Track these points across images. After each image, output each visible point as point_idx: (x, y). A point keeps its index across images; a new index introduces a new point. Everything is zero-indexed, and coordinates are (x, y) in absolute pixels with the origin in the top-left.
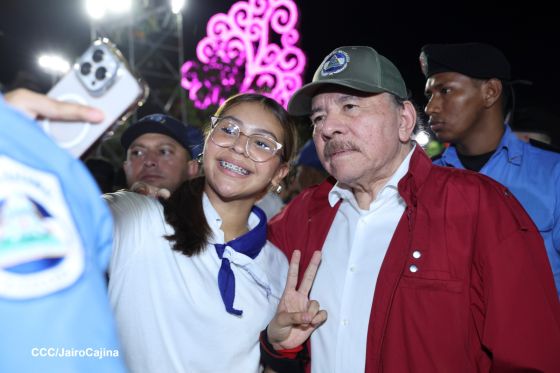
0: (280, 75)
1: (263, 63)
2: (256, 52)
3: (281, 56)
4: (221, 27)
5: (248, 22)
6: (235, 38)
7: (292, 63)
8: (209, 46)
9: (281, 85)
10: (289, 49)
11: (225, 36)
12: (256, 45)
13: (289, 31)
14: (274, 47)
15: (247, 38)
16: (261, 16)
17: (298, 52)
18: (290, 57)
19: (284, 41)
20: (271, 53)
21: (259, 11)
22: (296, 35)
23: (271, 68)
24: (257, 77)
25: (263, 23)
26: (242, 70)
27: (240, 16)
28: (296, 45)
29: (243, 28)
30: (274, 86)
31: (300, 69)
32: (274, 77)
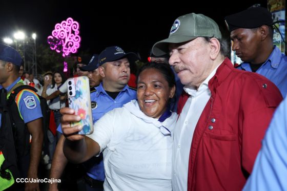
0: (74, 43)
1: (70, 39)
2: (68, 35)
3: (74, 37)
4: (58, 27)
5: (66, 27)
6: (62, 31)
7: (77, 39)
8: (55, 32)
9: (74, 45)
10: (77, 36)
11: (60, 30)
12: (68, 33)
13: (77, 31)
14: (73, 35)
15: (66, 31)
16: (69, 25)
17: (79, 37)
18: (77, 38)
19: (75, 33)
20: (72, 36)
21: (69, 24)
22: (78, 32)
23: (72, 40)
24: (68, 42)
25: (70, 27)
26: (64, 40)
27: (64, 25)
28: (78, 35)
29: (65, 28)
30: (72, 45)
31: (79, 41)
32: (73, 43)
